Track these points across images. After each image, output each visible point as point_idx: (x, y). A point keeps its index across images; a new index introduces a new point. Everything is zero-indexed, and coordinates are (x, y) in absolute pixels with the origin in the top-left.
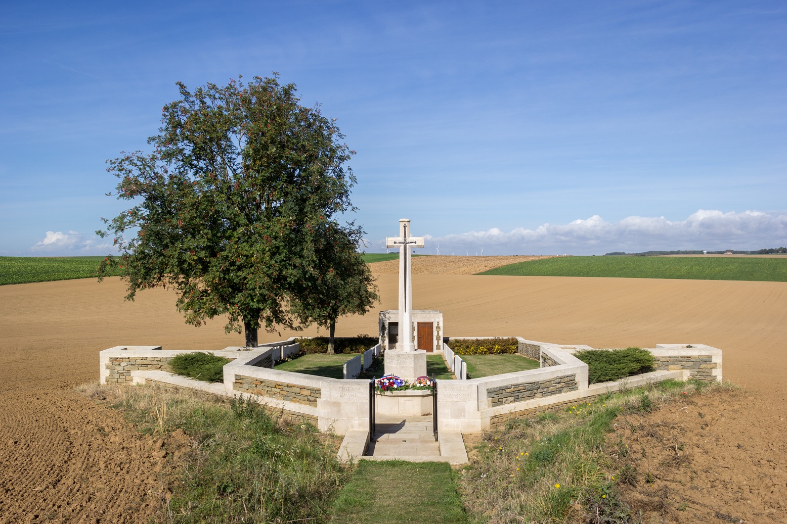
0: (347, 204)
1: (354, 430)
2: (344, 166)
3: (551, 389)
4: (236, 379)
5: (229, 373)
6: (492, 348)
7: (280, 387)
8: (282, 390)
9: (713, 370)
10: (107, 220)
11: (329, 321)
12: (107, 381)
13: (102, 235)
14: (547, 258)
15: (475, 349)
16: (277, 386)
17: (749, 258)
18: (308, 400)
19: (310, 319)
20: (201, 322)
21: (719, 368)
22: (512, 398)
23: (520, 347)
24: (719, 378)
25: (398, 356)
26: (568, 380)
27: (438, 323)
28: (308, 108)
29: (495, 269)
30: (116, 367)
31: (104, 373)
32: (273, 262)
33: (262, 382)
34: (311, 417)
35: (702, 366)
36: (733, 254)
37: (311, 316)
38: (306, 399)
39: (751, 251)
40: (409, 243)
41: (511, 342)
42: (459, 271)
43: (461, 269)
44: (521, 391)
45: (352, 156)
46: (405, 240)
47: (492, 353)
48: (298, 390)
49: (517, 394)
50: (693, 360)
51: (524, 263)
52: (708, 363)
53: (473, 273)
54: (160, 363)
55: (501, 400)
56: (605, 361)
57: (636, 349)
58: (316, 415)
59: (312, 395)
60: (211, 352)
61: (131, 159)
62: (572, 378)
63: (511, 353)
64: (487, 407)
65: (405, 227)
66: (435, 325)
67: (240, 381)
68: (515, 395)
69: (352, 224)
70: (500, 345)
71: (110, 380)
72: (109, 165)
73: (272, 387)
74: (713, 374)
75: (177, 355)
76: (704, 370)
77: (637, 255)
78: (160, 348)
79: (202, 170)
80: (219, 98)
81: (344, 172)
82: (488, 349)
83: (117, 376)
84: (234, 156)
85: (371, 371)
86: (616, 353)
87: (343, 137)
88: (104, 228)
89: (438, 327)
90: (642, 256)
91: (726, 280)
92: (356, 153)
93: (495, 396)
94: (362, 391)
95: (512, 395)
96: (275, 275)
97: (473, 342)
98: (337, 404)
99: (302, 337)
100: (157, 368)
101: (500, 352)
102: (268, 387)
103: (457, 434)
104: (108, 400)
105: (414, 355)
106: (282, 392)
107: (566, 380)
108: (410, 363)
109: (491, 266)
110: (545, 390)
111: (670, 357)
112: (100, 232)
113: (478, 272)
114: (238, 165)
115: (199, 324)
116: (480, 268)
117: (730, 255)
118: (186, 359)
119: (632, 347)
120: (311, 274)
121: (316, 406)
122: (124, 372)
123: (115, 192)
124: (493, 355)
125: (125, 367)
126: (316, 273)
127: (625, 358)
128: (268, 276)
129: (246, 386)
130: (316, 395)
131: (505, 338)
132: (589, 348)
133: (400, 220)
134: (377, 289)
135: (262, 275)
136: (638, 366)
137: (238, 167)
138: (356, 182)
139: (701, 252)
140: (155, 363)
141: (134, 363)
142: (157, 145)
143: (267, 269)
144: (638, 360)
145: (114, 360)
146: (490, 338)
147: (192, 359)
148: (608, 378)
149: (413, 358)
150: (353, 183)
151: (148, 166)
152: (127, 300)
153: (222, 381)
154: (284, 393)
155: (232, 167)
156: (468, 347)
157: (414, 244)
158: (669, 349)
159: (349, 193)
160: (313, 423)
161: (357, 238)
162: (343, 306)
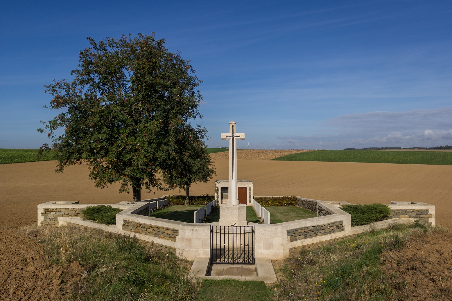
0: (196, 113)
1: (200, 257)
2: (195, 90)
3: (328, 230)
4: (124, 223)
5: (120, 219)
6: (282, 202)
7: (152, 228)
8: (153, 230)
9: (430, 219)
10: (44, 122)
11: (186, 186)
12: (42, 224)
13: (42, 132)
14: (310, 151)
15: (271, 203)
16: (150, 228)
17: (428, 152)
18: (170, 237)
19: (175, 185)
20: (104, 186)
21: (433, 217)
22: (303, 236)
23: (298, 202)
24: (434, 224)
25: (228, 208)
26: (339, 224)
27: (250, 187)
28: (172, 53)
29: (281, 157)
30: (48, 215)
31: (40, 219)
32: (149, 149)
33: (140, 225)
34: (171, 248)
35: (422, 216)
36: (418, 149)
37: (176, 183)
38: (169, 236)
39: (429, 148)
40: (235, 137)
41: (293, 199)
42: (261, 158)
43: (261, 157)
44: (309, 231)
45: (200, 84)
46: (233, 135)
47: (282, 206)
48: (164, 230)
49: (306, 234)
50: (416, 212)
51: (297, 154)
52: (426, 214)
53: (268, 159)
54: (77, 212)
55: (296, 237)
56: (360, 212)
57: (380, 205)
58: (175, 247)
59: (173, 233)
60: (110, 205)
61: (60, 84)
62: (340, 223)
63: (293, 205)
64: (287, 242)
65: (233, 126)
66: (248, 189)
67: (127, 224)
68: (305, 234)
69: (200, 126)
70: (286, 201)
71: (44, 223)
72: (46, 88)
73: (147, 228)
74: (430, 221)
75: (88, 207)
76: (423, 218)
77: (362, 149)
78: (78, 203)
79: (106, 91)
80: (116, 47)
81: (195, 93)
82: (279, 203)
83: (48, 220)
84: (126, 83)
85: (210, 216)
86: (366, 207)
87: (195, 71)
88: (42, 127)
89: (250, 190)
90: (365, 150)
91: (415, 164)
92: (202, 82)
93: (292, 235)
94: (205, 231)
95: (303, 234)
96: (151, 157)
97: (270, 199)
98: (189, 240)
99: (170, 195)
100: (75, 215)
101: (286, 205)
102: (144, 228)
103: (268, 260)
104: (38, 237)
105: (238, 207)
106: (153, 232)
107: (337, 224)
108: (236, 212)
109: (279, 155)
110: (324, 231)
111: (401, 210)
112: (40, 129)
113: (271, 159)
114: (128, 88)
115: (104, 187)
116: (273, 157)
117: (416, 150)
118: (93, 210)
119: (376, 203)
120: (174, 156)
121: (175, 241)
122: (53, 218)
123: (49, 105)
124: (282, 207)
125: (54, 215)
126: (177, 156)
127: (373, 210)
128: (146, 157)
129: (130, 227)
130: (175, 234)
131: (289, 196)
132: (349, 204)
133: (230, 122)
134: (214, 167)
135: (142, 157)
136: (381, 215)
137: (128, 89)
138: (202, 99)
139: (400, 148)
140: (74, 212)
141: (60, 212)
142: (77, 76)
143: (145, 153)
144: (381, 212)
145: (47, 210)
146: (280, 197)
147: (97, 209)
148: (362, 223)
149: (238, 209)
150: (200, 100)
151: (71, 89)
152: (57, 173)
153: (115, 224)
154: (155, 232)
155: (125, 90)
156: (267, 201)
157: (238, 138)
158: (400, 205)
159: (198, 106)
160: (173, 252)
161: (203, 135)
162: (194, 178)
